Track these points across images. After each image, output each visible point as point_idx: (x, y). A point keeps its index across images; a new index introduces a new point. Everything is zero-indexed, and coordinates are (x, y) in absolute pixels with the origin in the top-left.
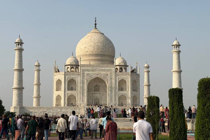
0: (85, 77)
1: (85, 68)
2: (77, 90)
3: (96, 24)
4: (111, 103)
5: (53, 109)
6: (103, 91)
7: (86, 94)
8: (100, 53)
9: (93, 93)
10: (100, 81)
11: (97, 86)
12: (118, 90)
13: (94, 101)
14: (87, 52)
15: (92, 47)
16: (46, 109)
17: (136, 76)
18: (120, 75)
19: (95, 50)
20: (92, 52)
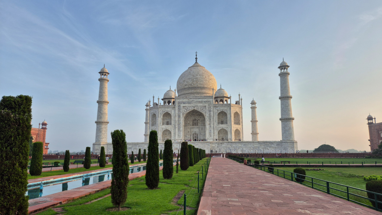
0: (181, 110)
1: (181, 100)
2: (172, 125)
3: (196, 59)
4: (209, 138)
5: (139, 145)
6: (202, 126)
7: (182, 128)
8: (199, 86)
9: (191, 128)
10: (198, 115)
11: (195, 119)
12: (217, 124)
13: (192, 136)
14: (186, 85)
15: (191, 80)
16: (131, 145)
17: (238, 108)
18: (219, 107)
19: (194, 83)
20: (191, 85)
